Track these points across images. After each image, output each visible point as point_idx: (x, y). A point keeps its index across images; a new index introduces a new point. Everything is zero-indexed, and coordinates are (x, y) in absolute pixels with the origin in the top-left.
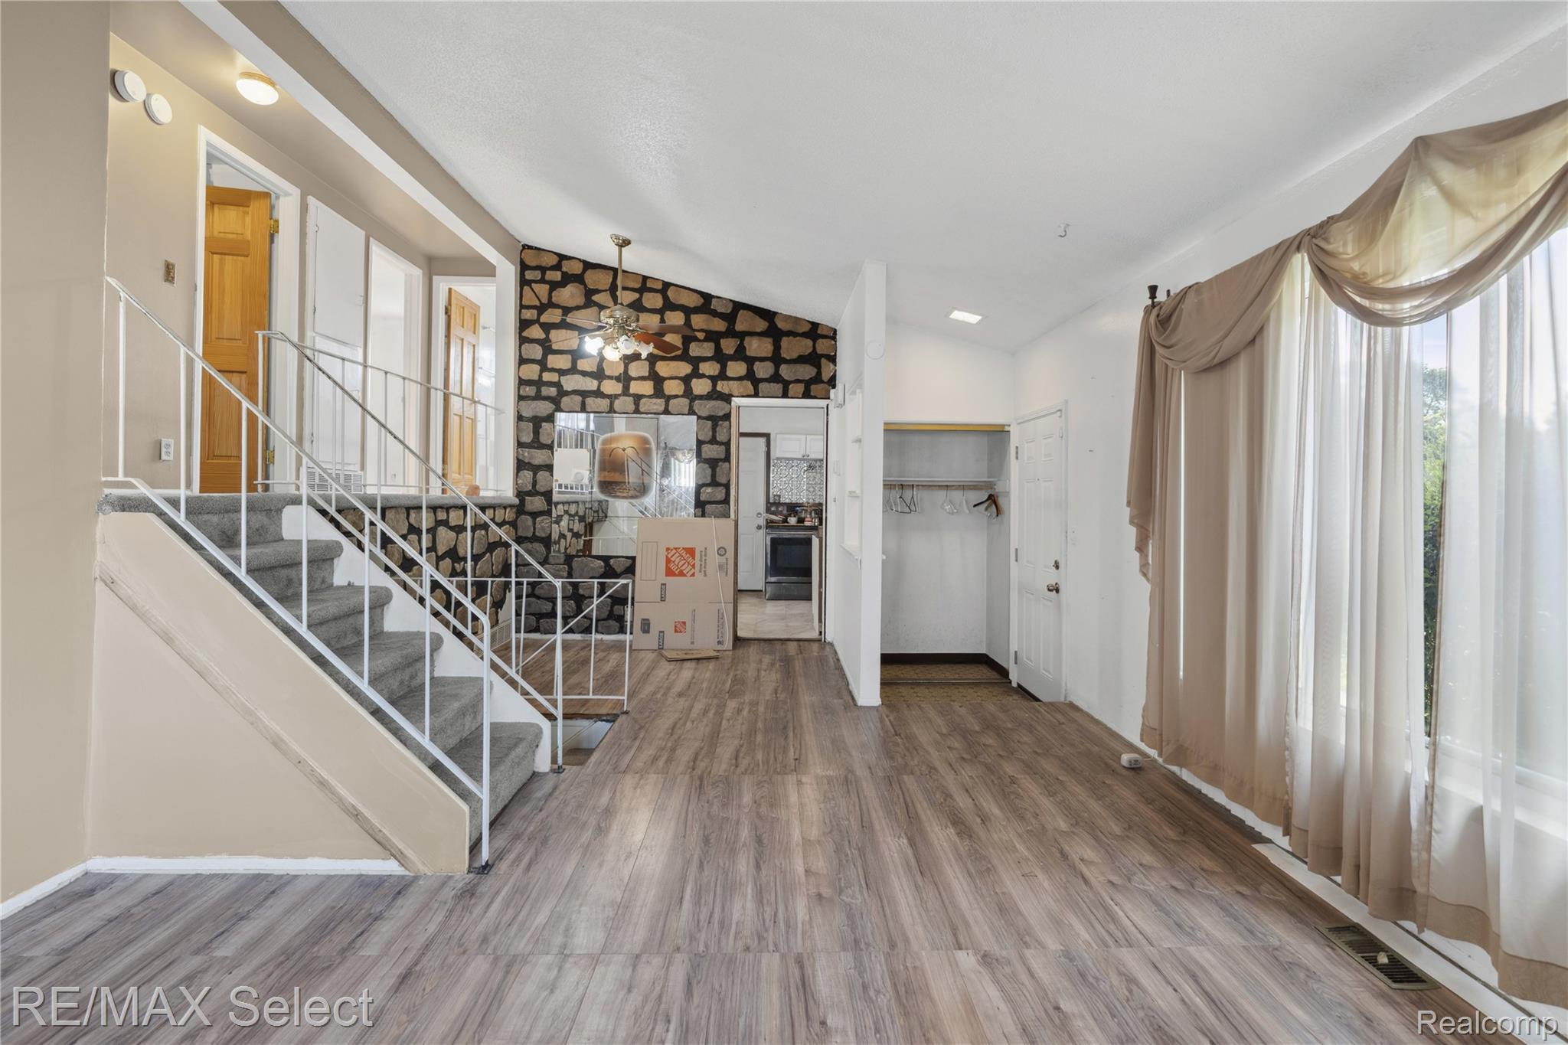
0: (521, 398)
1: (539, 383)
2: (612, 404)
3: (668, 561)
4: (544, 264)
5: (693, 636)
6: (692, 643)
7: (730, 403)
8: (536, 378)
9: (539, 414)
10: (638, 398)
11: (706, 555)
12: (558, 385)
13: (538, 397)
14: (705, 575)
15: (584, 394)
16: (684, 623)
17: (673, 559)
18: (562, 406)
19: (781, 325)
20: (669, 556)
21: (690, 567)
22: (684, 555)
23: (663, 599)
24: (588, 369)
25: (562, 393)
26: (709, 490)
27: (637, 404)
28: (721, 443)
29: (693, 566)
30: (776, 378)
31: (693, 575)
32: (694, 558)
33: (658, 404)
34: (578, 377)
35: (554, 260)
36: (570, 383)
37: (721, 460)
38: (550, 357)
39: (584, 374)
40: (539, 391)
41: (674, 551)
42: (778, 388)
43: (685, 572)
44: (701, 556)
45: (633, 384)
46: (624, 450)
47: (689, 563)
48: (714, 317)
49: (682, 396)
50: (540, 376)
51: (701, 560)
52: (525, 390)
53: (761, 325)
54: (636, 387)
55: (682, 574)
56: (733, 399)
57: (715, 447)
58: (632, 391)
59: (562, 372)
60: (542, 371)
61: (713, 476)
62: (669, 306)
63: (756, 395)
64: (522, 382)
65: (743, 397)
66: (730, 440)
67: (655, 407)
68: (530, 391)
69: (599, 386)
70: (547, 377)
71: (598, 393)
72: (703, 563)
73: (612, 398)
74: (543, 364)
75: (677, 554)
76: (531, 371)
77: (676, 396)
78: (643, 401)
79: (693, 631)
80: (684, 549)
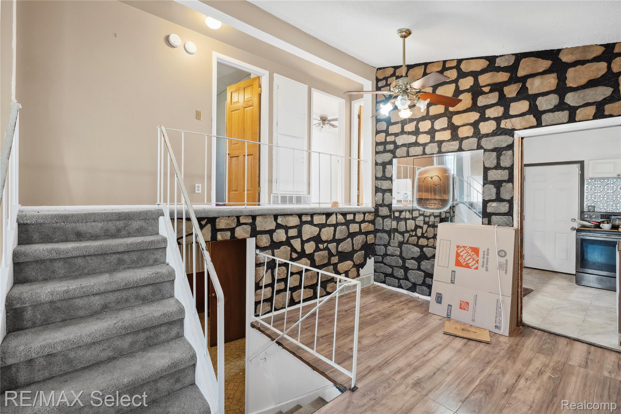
0: (377, 153)
1: (385, 143)
2: (424, 149)
3: (458, 255)
4: (387, 76)
5: (474, 315)
6: (473, 320)
7: (513, 136)
8: (383, 140)
9: (385, 161)
10: (440, 143)
11: (488, 255)
12: (394, 143)
13: (385, 151)
14: (487, 270)
15: (409, 145)
16: (468, 303)
17: (461, 254)
18: (397, 154)
19: (565, 58)
20: (459, 251)
21: (474, 262)
22: (470, 252)
23: (453, 282)
24: (410, 130)
25: (397, 147)
26: (494, 204)
27: (440, 147)
28: (505, 168)
29: (477, 262)
30: (561, 106)
31: (477, 268)
32: (478, 256)
33: (455, 145)
34: (405, 136)
35: (391, 71)
36: (401, 140)
37: (505, 181)
38: (390, 127)
39: (409, 133)
40: (385, 148)
41: (462, 249)
42: (565, 115)
43: (470, 265)
44: (484, 255)
45: (437, 134)
46: (432, 178)
47: (474, 259)
48: (498, 72)
49: (472, 137)
50: (386, 139)
51: (484, 258)
52: (378, 147)
53: (546, 64)
54: (439, 136)
55: (467, 266)
56: (516, 132)
57: (499, 171)
58: (436, 139)
59: (396, 135)
60: (386, 136)
61: (498, 193)
62: (462, 75)
63: (539, 124)
64: (377, 144)
65: (525, 129)
66: (513, 165)
67: (452, 147)
68: (381, 148)
69: (416, 139)
70: (389, 139)
71: (416, 144)
72: (485, 260)
73: (424, 145)
74: (387, 132)
75: (465, 251)
76: (381, 137)
77: (467, 138)
78: (444, 144)
79: (474, 311)
80: (470, 248)
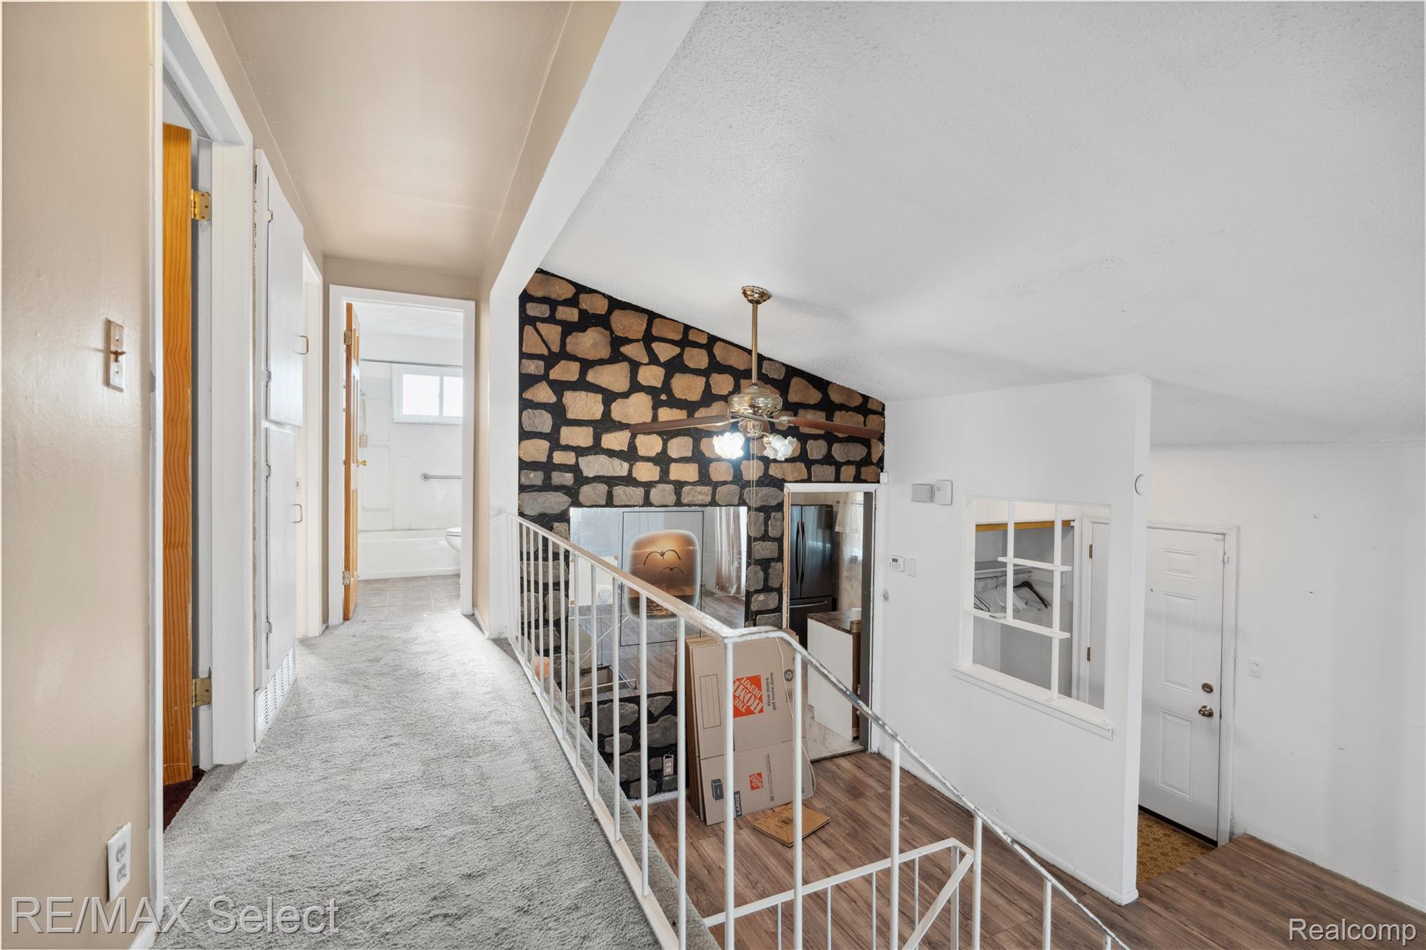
0: (523, 488)
1: (547, 467)
2: (647, 495)
3: (735, 697)
4: (554, 296)
5: (771, 790)
6: (772, 799)
7: (782, 490)
8: (544, 459)
9: (549, 511)
10: (679, 485)
11: (772, 683)
12: (575, 469)
13: (547, 486)
14: (775, 708)
15: (611, 481)
16: (760, 775)
17: (737, 694)
18: (582, 498)
19: (835, 397)
21: (757, 701)
22: (748, 686)
24: (617, 448)
25: (581, 480)
26: (761, 597)
27: (678, 494)
28: (774, 540)
29: (761, 699)
30: (828, 460)
31: (761, 711)
32: (760, 689)
33: (704, 493)
34: (603, 458)
35: (569, 292)
36: (593, 466)
37: (773, 559)
38: (565, 431)
39: (611, 453)
40: (548, 477)
41: (738, 683)
42: (830, 471)
43: (752, 708)
44: (768, 685)
45: (673, 466)
46: (662, 554)
47: (755, 697)
48: (766, 383)
49: (731, 483)
50: (550, 457)
51: (768, 690)
52: (527, 476)
53: (815, 396)
54: (676, 472)
55: (749, 712)
56: (786, 484)
57: (768, 544)
58: (673, 476)
59: (580, 451)
60: (551, 451)
61: (766, 580)
62: (716, 367)
63: (809, 480)
64: (524, 465)
65: (796, 482)
66: (783, 535)
67: (700, 497)
68: (536, 478)
69: (630, 471)
70: (559, 457)
71: (629, 480)
72: (770, 693)
73: (648, 486)
74: (555, 442)
75: (742, 687)
76: (538, 450)
77: (725, 483)
78: (686, 489)
79: (771, 783)
80: (748, 678)
